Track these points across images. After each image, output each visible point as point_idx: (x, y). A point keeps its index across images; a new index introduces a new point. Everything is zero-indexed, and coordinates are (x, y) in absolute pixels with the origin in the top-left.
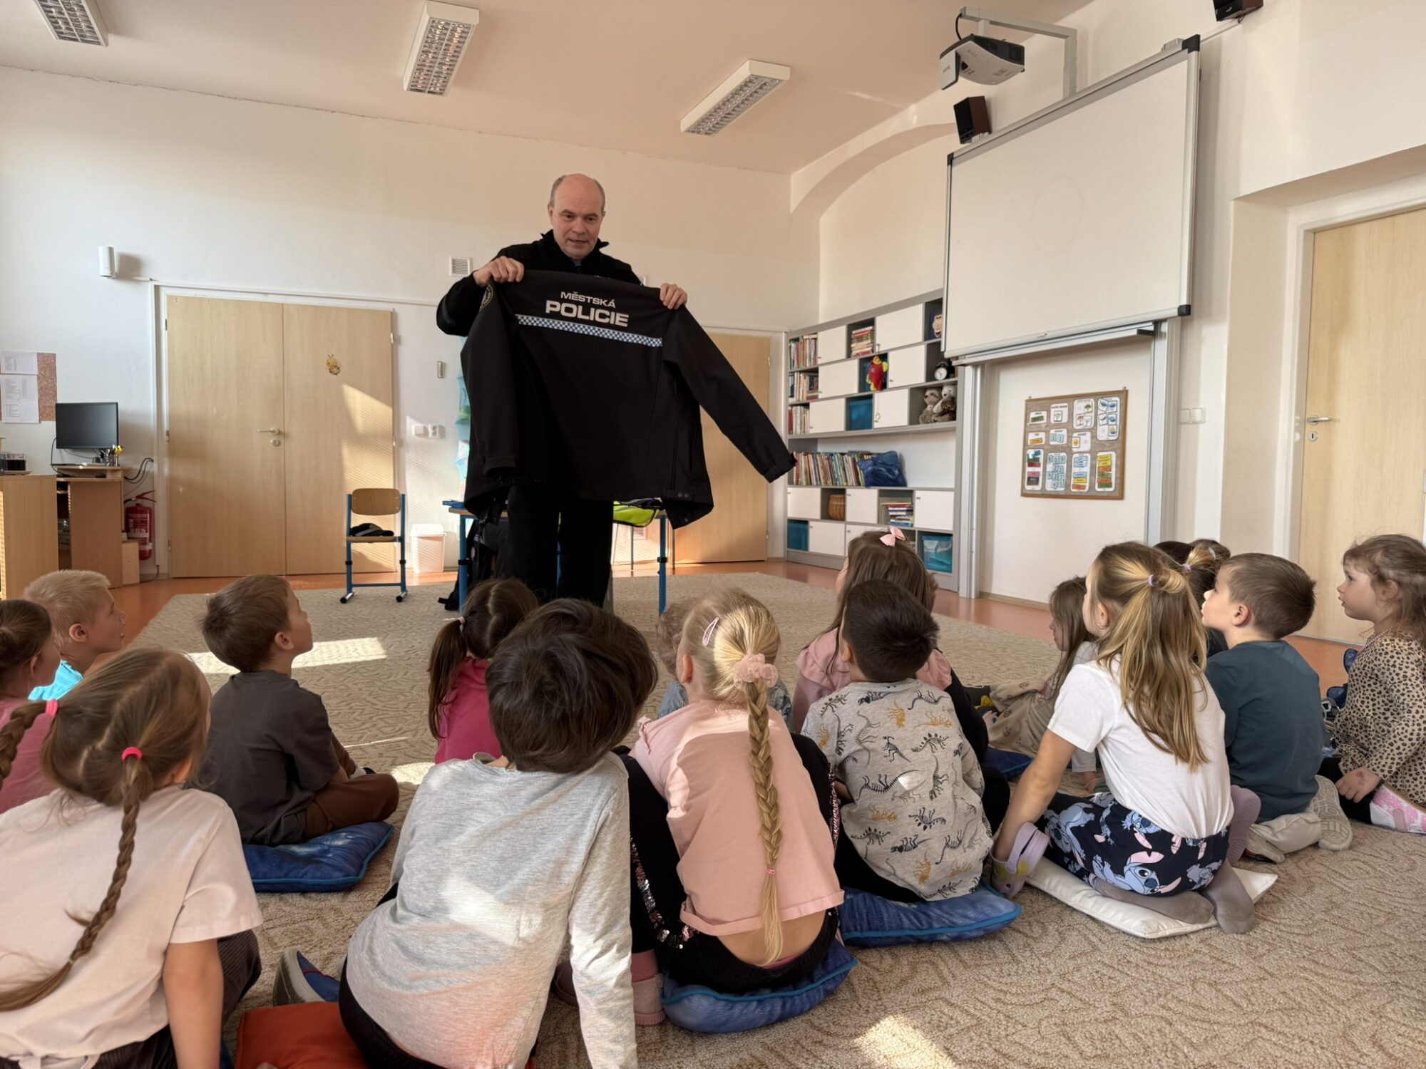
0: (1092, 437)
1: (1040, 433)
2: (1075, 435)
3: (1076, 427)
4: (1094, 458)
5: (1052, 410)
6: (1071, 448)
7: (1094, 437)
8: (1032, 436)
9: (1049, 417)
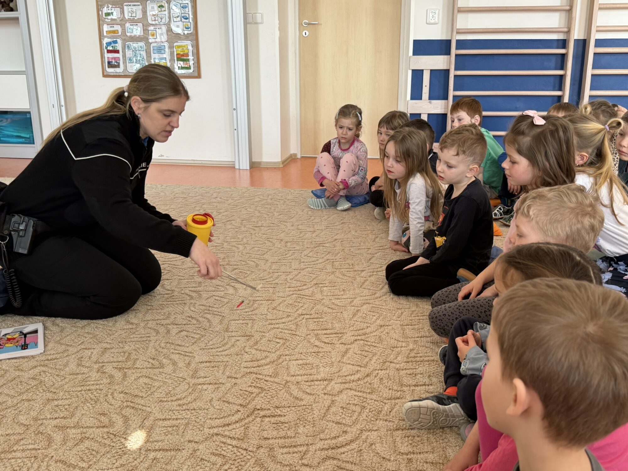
0: (167, 31)
1: (115, 26)
2: (151, 28)
3: (150, 22)
4: (171, 47)
5: (125, 8)
6: (148, 39)
7: (169, 30)
8: (106, 28)
9: (122, 12)
